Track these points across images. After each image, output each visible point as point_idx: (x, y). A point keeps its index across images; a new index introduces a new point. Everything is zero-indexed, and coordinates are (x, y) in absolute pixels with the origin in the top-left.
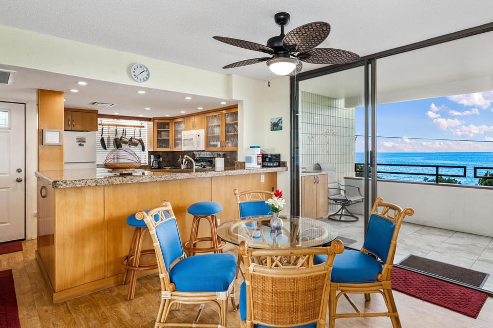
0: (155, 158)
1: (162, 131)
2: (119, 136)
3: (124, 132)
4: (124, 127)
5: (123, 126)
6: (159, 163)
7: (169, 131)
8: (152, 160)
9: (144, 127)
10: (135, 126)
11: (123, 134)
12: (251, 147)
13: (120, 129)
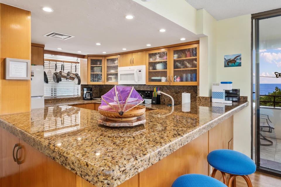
0: (87, 90)
1: (95, 67)
2: (58, 71)
3: (63, 67)
4: (62, 63)
5: (62, 61)
6: (91, 95)
7: (101, 67)
8: (85, 92)
9: (79, 63)
10: (72, 62)
11: (62, 69)
12: (222, 83)
13: (59, 64)
